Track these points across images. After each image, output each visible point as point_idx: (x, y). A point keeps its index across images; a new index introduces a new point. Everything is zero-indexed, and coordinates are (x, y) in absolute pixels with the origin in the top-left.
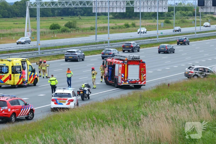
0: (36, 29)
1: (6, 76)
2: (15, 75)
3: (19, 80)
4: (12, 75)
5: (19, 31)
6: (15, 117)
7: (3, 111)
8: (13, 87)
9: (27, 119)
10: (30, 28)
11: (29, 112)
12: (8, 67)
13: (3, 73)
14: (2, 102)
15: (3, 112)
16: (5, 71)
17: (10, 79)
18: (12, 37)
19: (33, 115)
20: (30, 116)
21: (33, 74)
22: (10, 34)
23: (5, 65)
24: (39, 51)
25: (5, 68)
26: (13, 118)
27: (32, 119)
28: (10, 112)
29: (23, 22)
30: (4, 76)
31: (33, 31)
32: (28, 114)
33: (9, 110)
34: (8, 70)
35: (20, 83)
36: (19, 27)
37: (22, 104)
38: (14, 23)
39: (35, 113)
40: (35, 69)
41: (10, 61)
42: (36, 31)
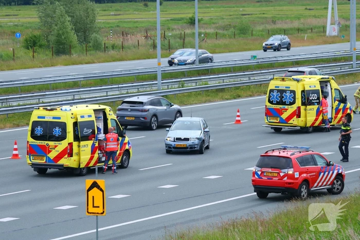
0: (348, 19)
1: (291, 109)
2: (309, 107)
3: (314, 118)
4: (303, 108)
5: (314, 22)
6: (308, 188)
7: (284, 176)
8: (304, 130)
9: (331, 192)
10: (337, 18)
11: (335, 178)
12: (294, 92)
13: (284, 104)
14: (284, 160)
15: (286, 179)
16: (288, 101)
17: (299, 116)
18: (302, 35)
19: (342, 185)
20: (336, 186)
21: (342, 105)
22: (299, 30)
23: (289, 88)
24: (354, 62)
25: (288, 94)
26: (304, 191)
27: (339, 192)
28: (297, 179)
29: (323, 7)
30: (287, 109)
31: (343, 22)
32: (333, 183)
33: (297, 175)
34: (294, 98)
35: (316, 124)
36: (315, 16)
37: (321, 163)
38: (306, 9)
39: (345, 181)
40: (346, 96)
41: (298, 81)
42: (347, 23)
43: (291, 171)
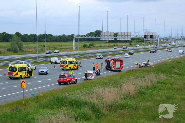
0: (78, 46)
1: (66, 65)
4: (68, 65)
5: (70, 47)
6: (70, 82)
7: (64, 80)
9: (74, 83)
11: (75, 80)
12: (66, 62)
13: (64, 64)
14: (64, 76)
16: (65, 63)
19: (77, 82)
20: (76, 82)
21: (77, 64)
22: (67, 48)
24: (79, 55)
25: (65, 62)
26: (69, 83)
27: (76, 83)
31: (76, 47)
33: (67, 79)
34: (66, 63)
36: (70, 46)
37: (72, 77)
38: (68, 44)
39: (78, 81)
41: (67, 59)
42: (77, 47)
43: (66, 79)
